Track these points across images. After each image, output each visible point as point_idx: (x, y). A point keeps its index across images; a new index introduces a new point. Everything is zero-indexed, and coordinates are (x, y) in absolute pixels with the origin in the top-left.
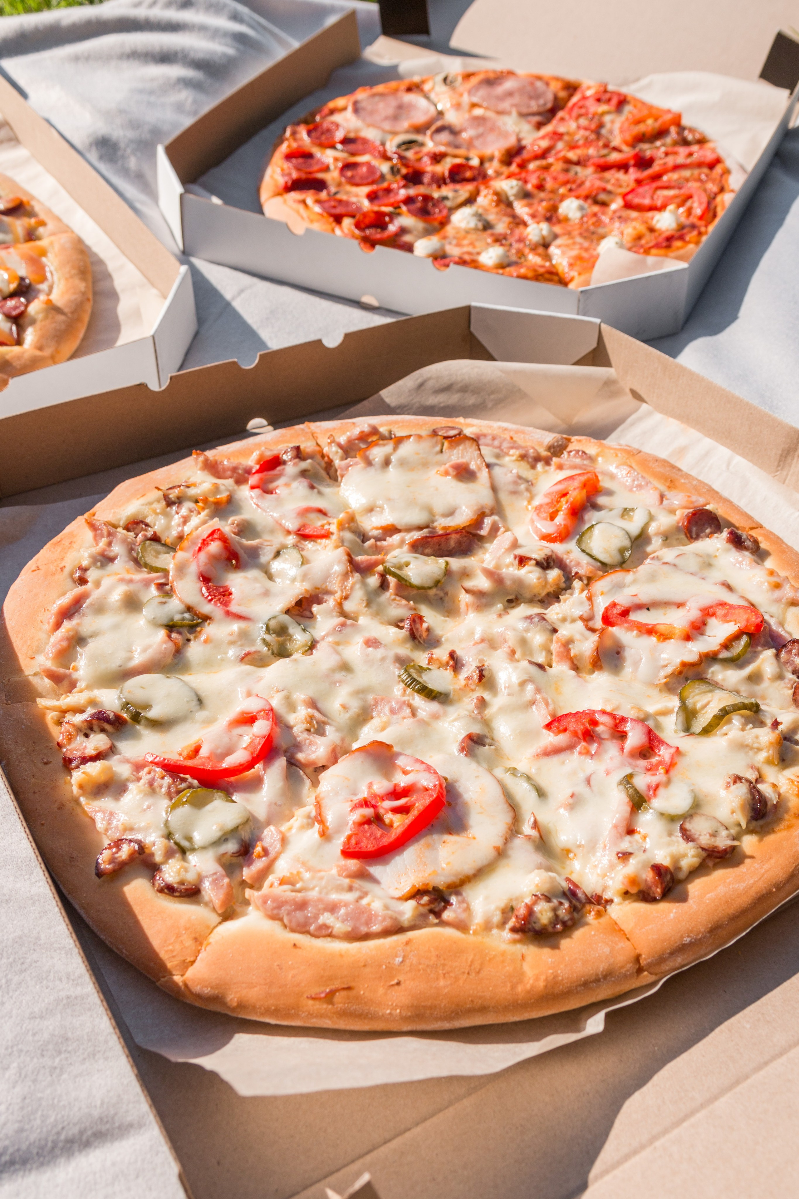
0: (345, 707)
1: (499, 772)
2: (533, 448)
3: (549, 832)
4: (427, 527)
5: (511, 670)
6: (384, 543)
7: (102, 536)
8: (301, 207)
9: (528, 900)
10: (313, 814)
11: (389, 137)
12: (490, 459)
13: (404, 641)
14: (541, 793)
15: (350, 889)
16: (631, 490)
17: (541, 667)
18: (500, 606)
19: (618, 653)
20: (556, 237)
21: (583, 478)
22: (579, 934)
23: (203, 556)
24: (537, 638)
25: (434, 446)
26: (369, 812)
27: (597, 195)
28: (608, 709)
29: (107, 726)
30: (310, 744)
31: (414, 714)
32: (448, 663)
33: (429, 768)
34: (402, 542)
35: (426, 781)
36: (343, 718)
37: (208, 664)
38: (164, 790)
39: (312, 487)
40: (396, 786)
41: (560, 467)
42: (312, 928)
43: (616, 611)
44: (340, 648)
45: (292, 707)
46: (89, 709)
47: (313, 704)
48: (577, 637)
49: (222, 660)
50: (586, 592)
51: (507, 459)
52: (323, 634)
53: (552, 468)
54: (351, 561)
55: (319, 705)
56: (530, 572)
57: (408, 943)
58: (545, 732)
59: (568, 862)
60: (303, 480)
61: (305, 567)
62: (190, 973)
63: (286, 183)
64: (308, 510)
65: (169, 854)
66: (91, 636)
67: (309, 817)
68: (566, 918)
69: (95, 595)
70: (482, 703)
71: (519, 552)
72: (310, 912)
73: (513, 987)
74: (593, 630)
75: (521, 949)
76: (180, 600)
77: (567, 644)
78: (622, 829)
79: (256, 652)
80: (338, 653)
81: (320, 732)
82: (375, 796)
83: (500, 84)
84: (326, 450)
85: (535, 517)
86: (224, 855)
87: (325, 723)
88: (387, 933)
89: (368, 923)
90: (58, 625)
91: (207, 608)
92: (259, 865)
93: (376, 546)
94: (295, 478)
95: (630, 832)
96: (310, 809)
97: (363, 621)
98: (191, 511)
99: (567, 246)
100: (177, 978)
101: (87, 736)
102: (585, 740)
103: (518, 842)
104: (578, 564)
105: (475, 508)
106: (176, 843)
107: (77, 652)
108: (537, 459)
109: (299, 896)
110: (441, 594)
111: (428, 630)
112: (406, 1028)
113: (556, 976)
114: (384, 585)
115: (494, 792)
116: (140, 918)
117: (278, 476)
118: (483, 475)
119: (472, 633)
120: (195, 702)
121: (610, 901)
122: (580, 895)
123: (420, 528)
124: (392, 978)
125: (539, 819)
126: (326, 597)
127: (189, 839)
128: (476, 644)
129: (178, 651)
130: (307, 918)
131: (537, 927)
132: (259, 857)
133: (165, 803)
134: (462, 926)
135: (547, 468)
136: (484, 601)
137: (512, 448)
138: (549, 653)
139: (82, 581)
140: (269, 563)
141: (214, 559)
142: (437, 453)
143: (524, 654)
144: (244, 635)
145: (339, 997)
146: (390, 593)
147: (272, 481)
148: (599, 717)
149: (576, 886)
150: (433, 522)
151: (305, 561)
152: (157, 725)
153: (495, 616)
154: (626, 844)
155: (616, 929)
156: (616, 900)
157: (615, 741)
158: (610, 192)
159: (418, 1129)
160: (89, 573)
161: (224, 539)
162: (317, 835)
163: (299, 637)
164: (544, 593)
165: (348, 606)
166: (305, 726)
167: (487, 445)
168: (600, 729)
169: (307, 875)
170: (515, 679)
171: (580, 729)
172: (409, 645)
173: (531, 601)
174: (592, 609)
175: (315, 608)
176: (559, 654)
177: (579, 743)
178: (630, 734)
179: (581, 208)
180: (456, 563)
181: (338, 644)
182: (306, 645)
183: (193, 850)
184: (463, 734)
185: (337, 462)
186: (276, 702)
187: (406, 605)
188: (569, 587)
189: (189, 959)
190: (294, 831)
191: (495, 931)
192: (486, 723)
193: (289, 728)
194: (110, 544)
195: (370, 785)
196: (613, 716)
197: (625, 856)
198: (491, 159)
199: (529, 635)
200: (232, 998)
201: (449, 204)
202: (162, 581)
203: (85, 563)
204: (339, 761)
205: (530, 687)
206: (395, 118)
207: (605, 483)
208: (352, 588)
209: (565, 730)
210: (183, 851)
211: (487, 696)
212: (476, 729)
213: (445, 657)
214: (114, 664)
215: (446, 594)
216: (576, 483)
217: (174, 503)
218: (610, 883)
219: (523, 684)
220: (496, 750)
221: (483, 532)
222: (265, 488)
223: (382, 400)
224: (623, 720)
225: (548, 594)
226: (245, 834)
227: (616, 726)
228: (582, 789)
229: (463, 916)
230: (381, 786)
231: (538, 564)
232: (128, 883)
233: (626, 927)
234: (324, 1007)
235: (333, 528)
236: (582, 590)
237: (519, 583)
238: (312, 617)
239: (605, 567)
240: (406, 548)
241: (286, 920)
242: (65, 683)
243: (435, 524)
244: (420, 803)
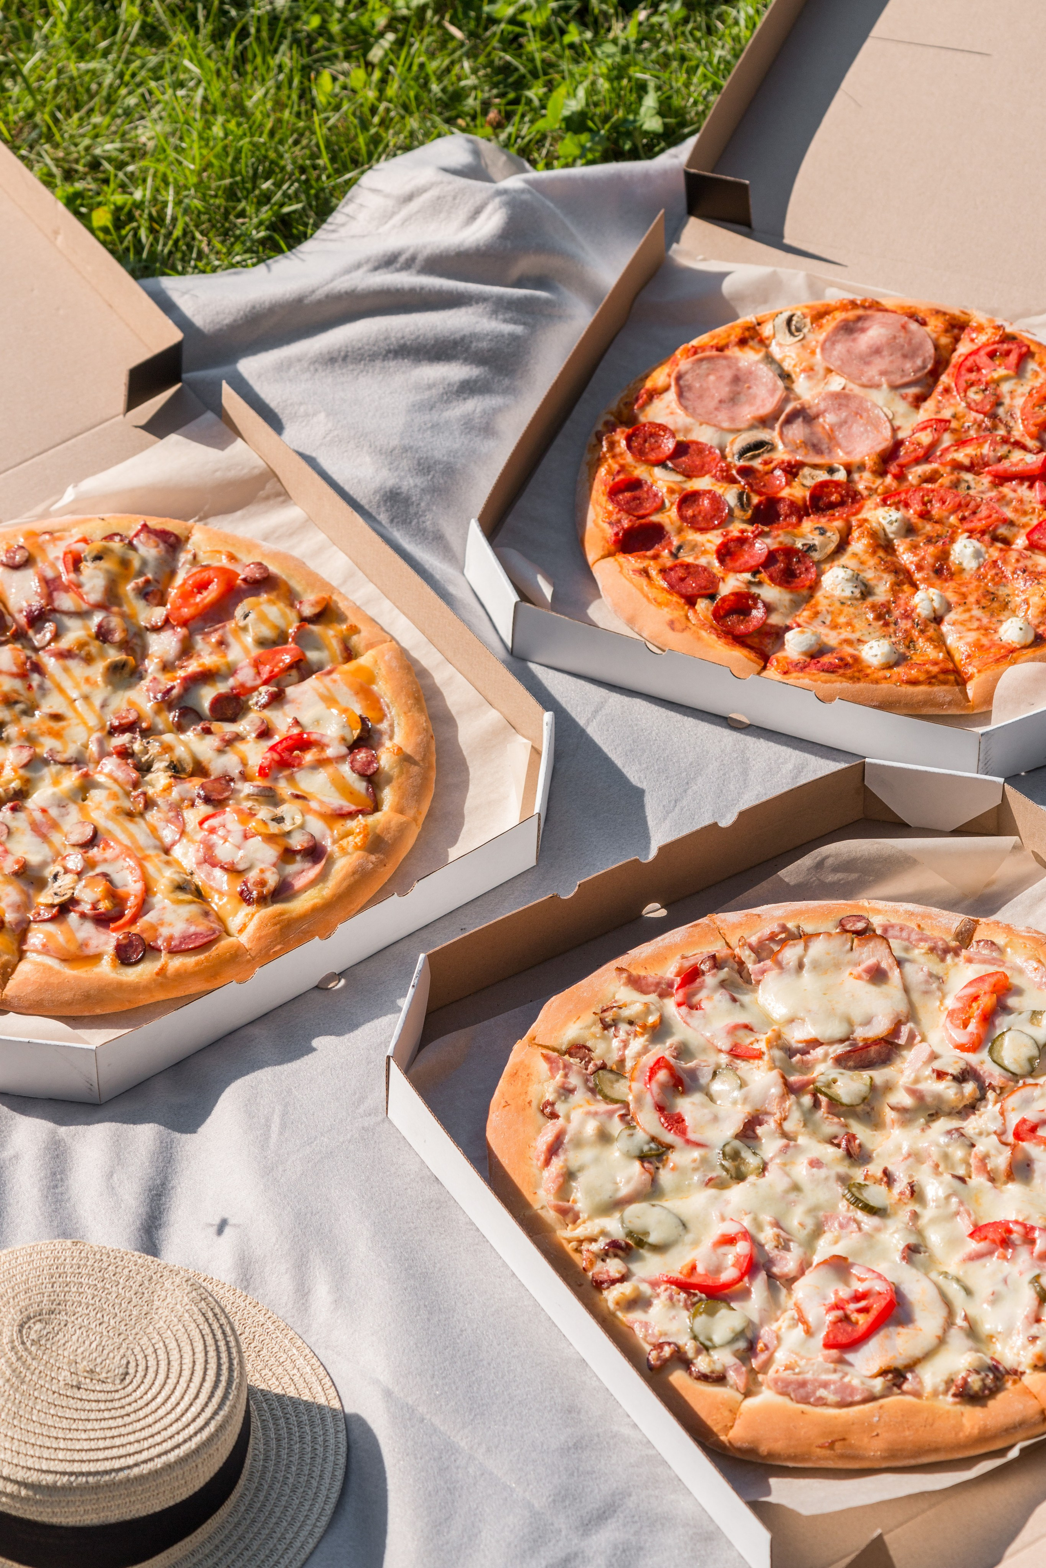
0: (802, 1225)
1: (934, 1275)
2: (942, 939)
3: (976, 1322)
4: (848, 1039)
5: (937, 1185)
6: (808, 1057)
7: (559, 1069)
8: (643, 581)
9: (963, 1374)
10: (796, 1316)
11: (730, 437)
12: (898, 953)
13: (842, 1159)
14: (968, 1292)
15: (835, 1371)
16: (1039, 988)
17: (962, 1179)
18: (922, 1120)
19: (1028, 1165)
20: (949, 608)
21: (993, 980)
22: (1001, 1396)
23: (654, 1086)
24: (958, 1153)
25: (844, 945)
26: (839, 1313)
27: (995, 529)
28: (1020, 1219)
29: (620, 1253)
30: (781, 1258)
31: (860, 1229)
32: (881, 1179)
33: (880, 1276)
34: (826, 1055)
35: (878, 1286)
36: (802, 1234)
37: (679, 1190)
38: (681, 1304)
39: (734, 1000)
40: (856, 1291)
41: (970, 960)
42: (812, 1400)
43: (1026, 1127)
44: (787, 1168)
45: (760, 1227)
46: (601, 1238)
47: (777, 1224)
48: (993, 1152)
49: (689, 1185)
50: (999, 1105)
51: (916, 952)
52: (771, 1155)
53: (961, 959)
54: (786, 1083)
55: (783, 1224)
56: (948, 1088)
57: (881, 1407)
58: (969, 1239)
59: (992, 1345)
60: (723, 990)
61: (745, 1090)
62: (732, 1434)
63: (617, 534)
64: (736, 1027)
65: (698, 1352)
66: (579, 1171)
67: (793, 1319)
68: (992, 1386)
69: (572, 1129)
70: (915, 1216)
71: (937, 1065)
72: (810, 1387)
73: (957, 1434)
74: (1005, 1144)
75: (960, 1408)
76: (644, 1130)
77: (984, 1159)
78: (1032, 1319)
79: (718, 1177)
80: (788, 1175)
81: (787, 1248)
82: (842, 1300)
83: (863, 330)
84: (737, 951)
85: (948, 1025)
86: (738, 1350)
87: (789, 1240)
88: (865, 1401)
89: (852, 1394)
90: (547, 1162)
91: (669, 1137)
92: (763, 1357)
93: (802, 1061)
94: (715, 990)
95: (1038, 1320)
96: (793, 1313)
97: (802, 1140)
98: (629, 1034)
99: (963, 623)
100: (723, 1438)
101: (603, 1260)
102: (1002, 1246)
103: (954, 1331)
104: (991, 1075)
105: (892, 1017)
106: (702, 1344)
107: (571, 1186)
108: (946, 951)
109: (800, 1377)
110: (869, 1109)
111: (860, 1146)
112: (885, 1465)
113: (986, 1426)
114: (816, 1104)
115: (933, 1293)
116: (687, 1398)
117: (701, 987)
118: (895, 974)
119: (899, 1148)
120: (681, 1228)
121: (1023, 1373)
122: (1001, 1368)
123: (842, 1041)
124: (873, 1431)
125: (968, 1312)
126: (766, 1118)
127: (710, 1340)
128: (906, 1158)
129: (654, 1181)
130: (808, 1393)
131: (971, 1393)
132: (762, 1351)
133: (685, 1314)
134: (917, 1394)
135: (957, 960)
136: (907, 1116)
137: (921, 940)
138: (968, 1165)
139: (554, 1116)
140: (708, 1085)
141: (663, 1087)
142: (847, 952)
143: (947, 1168)
144: (704, 1161)
145: (838, 1445)
146: (822, 1112)
147: (694, 994)
148: (1014, 1227)
149: (998, 1362)
150: (852, 1032)
151: (743, 1084)
152: (659, 1248)
153: (918, 1131)
154: (1035, 1330)
155: (1027, 1392)
156: (1028, 1371)
157: (1026, 1246)
158: (1011, 523)
159: (899, 1530)
160: (557, 1107)
161: (670, 1068)
162: (803, 1333)
163: (752, 1161)
164: (961, 1106)
165: (788, 1126)
166: (774, 1243)
167: (896, 938)
168: (1014, 1236)
169: (802, 1363)
170: (941, 1193)
171: (998, 1237)
172: (847, 1162)
173: (949, 1114)
174: (1004, 1124)
175: (759, 1130)
176: (977, 1168)
177: (997, 1249)
178: (1038, 1242)
179: (977, 554)
180: (879, 1075)
181: (785, 1164)
182: (758, 1168)
183: (714, 1347)
184: (901, 1246)
185: (751, 966)
186: (747, 1223)
187: (838, 1123)
188: (983, 1098)
189: (729, 1424)
190: (783, 1330)
191: (941, 1397)
192: (920, 1233)
193: (761, 1246)
194: (566, 1076)
195: (836, 1293)
196: (1024, 1225)
197: (1034, 1339)
198: (861, 467)
199: (950, 1150)
200: (763, 1449)
201: (816, 556)
202: (623, 1112)
203: (550, 1096)
204: (807, 1272)
205: (954, 1200)
206: (733, 399)
207: (1016, 980)
208: (789, 1109)
209: (985, 1238)
210: (707, 1349)
211: (917, 1208)
212: (913, 1240)
213: (879, 1174)
214: (605, 1196)
215: (873, 1109)
216: (987, 987)
217: (611, 1026)
218: (1023, 1359)
219: (948, 1198)
220: (930, 1256)
221: (902, 1041)
222: (689, 1004)
223: (781, 880)
224: (1033, 1228)
225: (965, 1106)
226: (749, 1335)
227: (1027, 1234)
228: (1000, 1287)
229: (918, 1387)
230: (845, 1293)
231: (955, 1078)
232: (671, 1374)
233: (1035, 1390)
234: (828, 1452)
235: (764, 1048)
236: (996, 1102)
237: (939, 1098)
238: (756, 1137)
239: (1015, 1077)
240: (830, 1062)
241: (792, 1396)
242: (571, 1215)
243: (855, 1035)
244: (877, 1306)
